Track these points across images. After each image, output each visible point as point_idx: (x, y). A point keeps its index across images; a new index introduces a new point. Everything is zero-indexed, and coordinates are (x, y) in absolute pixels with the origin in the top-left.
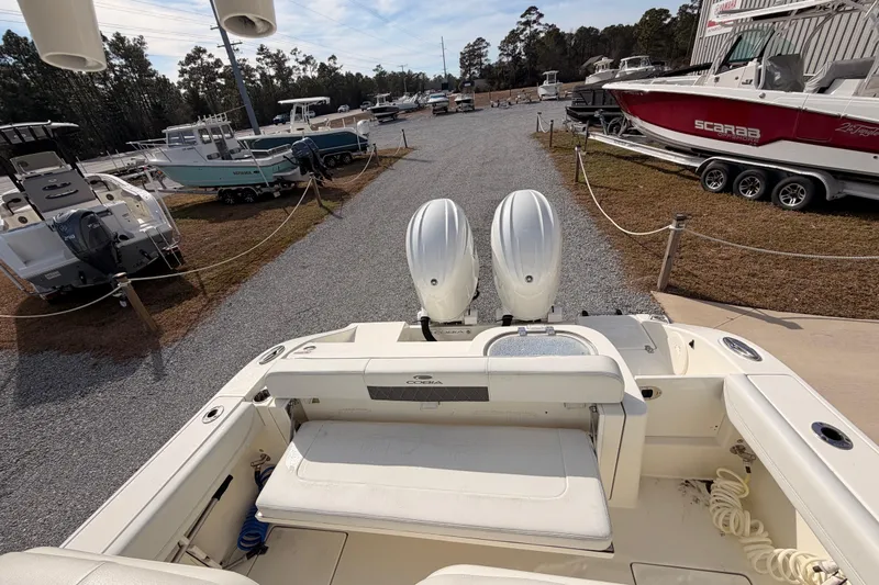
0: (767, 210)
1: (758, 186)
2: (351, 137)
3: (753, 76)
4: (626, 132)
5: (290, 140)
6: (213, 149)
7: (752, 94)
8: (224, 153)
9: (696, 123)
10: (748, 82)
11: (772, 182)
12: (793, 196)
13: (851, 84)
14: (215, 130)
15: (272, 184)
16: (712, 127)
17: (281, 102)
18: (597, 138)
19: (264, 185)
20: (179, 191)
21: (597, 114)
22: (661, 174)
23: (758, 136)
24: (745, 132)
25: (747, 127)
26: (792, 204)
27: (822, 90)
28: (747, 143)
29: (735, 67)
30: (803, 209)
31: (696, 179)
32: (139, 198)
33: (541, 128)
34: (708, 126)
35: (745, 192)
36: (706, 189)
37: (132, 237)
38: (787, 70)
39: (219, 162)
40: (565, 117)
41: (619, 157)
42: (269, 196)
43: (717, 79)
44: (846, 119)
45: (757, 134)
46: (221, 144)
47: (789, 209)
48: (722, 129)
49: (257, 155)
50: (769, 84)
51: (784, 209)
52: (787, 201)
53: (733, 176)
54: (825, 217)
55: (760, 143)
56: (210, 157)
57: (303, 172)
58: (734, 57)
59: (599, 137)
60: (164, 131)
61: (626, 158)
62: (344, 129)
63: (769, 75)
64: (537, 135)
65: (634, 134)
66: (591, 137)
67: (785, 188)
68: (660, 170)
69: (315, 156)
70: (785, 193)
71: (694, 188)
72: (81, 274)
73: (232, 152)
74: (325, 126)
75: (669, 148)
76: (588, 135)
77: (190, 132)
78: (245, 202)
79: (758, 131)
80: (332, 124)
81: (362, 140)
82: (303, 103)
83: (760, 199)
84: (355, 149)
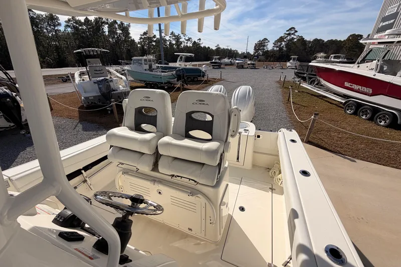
0: (371, 124)
1: (369, 114)
2: (200, 71)
3: (374, 67)
4: (317, 84)
5: (175, 68)
6: (147, 67)
7: (370, 74)
8: (151, 69)
9: (345, 83)
10: (372, 69)
11: (375, 113)
12: (384, 120)
14: (150, 61)
15: (165, 83)
16: (352, 86)
17: (175, 54)
18: (304, 86)
19: (162, 83)
20: (132, 81)
21: (305, 75)
22: (329, 104)
23: (371, 92)
24: (365, 89)
25: (367, 88)
26: (382, 123)
28: (366, 94)
29: (367, 62)
30: (387, 127)
31: (343, 108)
32: (121, 78)
33: (282, 80)
34: (350, 85)
35: (362, 116)
36: (346, 112)
37: (117, 90)
38: (390, 66)
39: (148, 72)
40: (293, 75)
41: (312, 95)
42: (163, 88)
43: (358, 66)
46: (150, 66)
47: (381, 125)
48: (356, 87)
49: (162, 72)
50: (381, 71)
51: (379, 125)
52: (381, 122)
53: (358, 108)
54: (396, 131)
55: (371, 95)
56: (145, 70)
57: (178, 81)
58: (366, 58)
59: (305, 85)
60: (132, 58)
61: (315, 96)
62: (197, 67)
63: (382, 67)
64: (279, 82)
65: (320, 86)
66: (301, 85)
67: (380, 116)
68: (329, 102)
70: (380, 118)
71: (341, 111)
72: (99, 99)
73: (154, 69)
74: (189, 65)
75: (335, 94)
76: (300, 84)
77: (141, 60)
79: (371, 90)
80: (193, 65)
81: (203, 73)
82: (183, 55)
83: (369, 119)
84: (200, 76)
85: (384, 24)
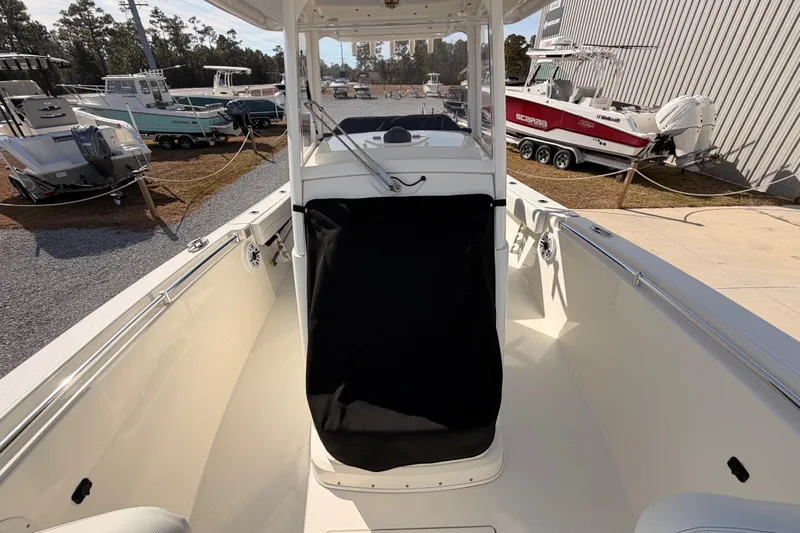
0: (551, 169)
1: (547, 155)
2: (270, 105)
3: (546, 90)
5: (224, 102)
6: (150, 99)
7: (543, 100)
8: (161, 105)
9: (517, 115)
10: (544, 94)
11: (553, 153)
12: (563, 161)
13: (588, 99)
14: (154, 84)
15: (208, 135)
16: (525, 118)
17: (206, 67)
19: (201, 135)
21: (462, 107)
23: (546, 125)
24: (540, 122)
25: (541, 120)
26: (562, 166)
27: (577, 102)
28: (541, 129)
29: (537, 84)
30: (566, 169)
31: (517, 152)
34: (523, 118)
35: (541, 159)
36: (522, 158)
38: (562, 89)
39: (156, 111)
42: (205, 145)
43: (529, 90)
44: (581, 118)
45: (544, 124)
46: (158, 96)
47: (561, 169)
48: (530, 120)
50: (554, 96)
51: (559, 168)
52: (560, 164)
53: (535, 149)
54: (575, 173)
55: (547, 130)
56: (148, 106)
57: (236, 127)
58: (536, 78)
60: (103, 78)
62: (262, 97)
63: (554, 91)
67: (559, 157)
69: (246, 116)
70: (559, 159)
71: (517, 157)
72: (82, 177)
73: (167, 104)
74: (244, 93)
77: (132, 82)
78: (182, 148)
79: (546, 122)
80: (254, 92)
81: (279, 108)
83: (548, 163)
84: (274, 116)
85: (550, 24)
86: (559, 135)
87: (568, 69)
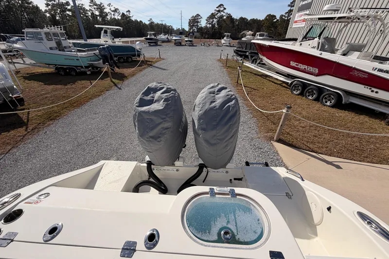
0: (318, 105)
1: (315, 94)
2: (133, 49)
3: (316, 45)
4: (259, 63)
5: (98, 45)
6: (53, 44)
7: (316, 53)
8: (60, 47)
9: (291, 62)
10: (314, 47)
11: (320, 93)
12: (329, 100)
14: (55, 34)
15: (86, 67)
16: (298, 65)
17: (97, 26)
18: (247, 65)
19: (82, 67)
20: (33, 65)
21: (247, 54)
22: (273, 84)
23: (317, 72)
24: (311, 69)
25: (313, 67)
27: (344, 55)
28: (312, 74)
29: (309, 40)
30: (333, 107)
31: (288, 88)
33: (222, 57)
34: (296, 65)
35: (309, 96)
36: (292, 93)
38: (329, 44)
39: (57, 52)
40: (233, 53)
41: (255, 74)
42: (84, 73)
43: (301, 44)
44: (355, 69)
45: (317, 71)
46: (59, 44)
47: (327, 106)
48: (302, 67)
49: (79, 51)
50: (323, 49)
51: (325, 105)
52: (326, 102)
53: (304, 89)
54: (341, 111)
55: (317, 75)
56: (51, 49)
57: (104, 63)
58: (308, 36)
59: (247, 64)
60: (23, 30)
61: (258, 75)
62: (129, 44)
63: (323, 45)
64: (220, 60)
65: (262, 65)
66: (244, 64)
67: (326, 96)
68: (273, 82)
69: (111, 55)
70: (326, 98)
71: (288, 92)
73: (65, 47)
74: (119, 42)
75: (277, 73)
76: (243, 63)
77: (39, 33)
78: (71, 75)
79: (317, 70)
80: (123, 42)
81: (138, 51)
82: (108, 28)
83: (315, 100)
84: (134, 55)
85: (304, 3)
86: (328, 80)
87: (333, 30)
